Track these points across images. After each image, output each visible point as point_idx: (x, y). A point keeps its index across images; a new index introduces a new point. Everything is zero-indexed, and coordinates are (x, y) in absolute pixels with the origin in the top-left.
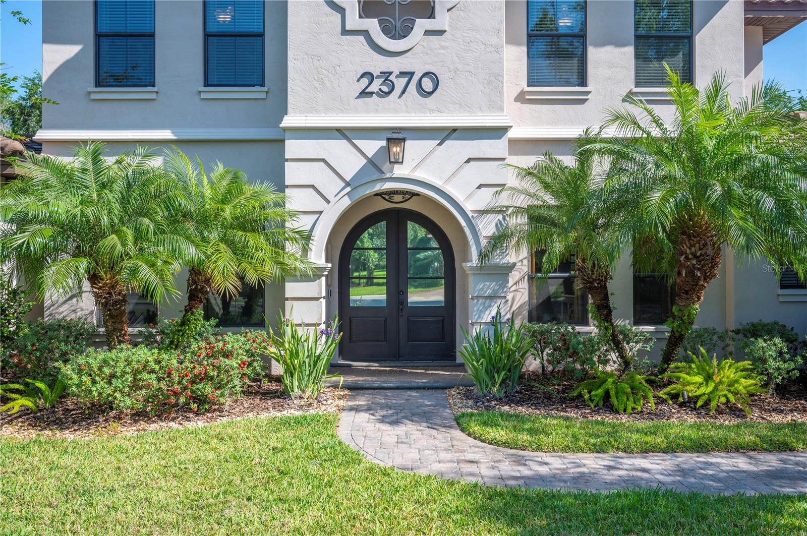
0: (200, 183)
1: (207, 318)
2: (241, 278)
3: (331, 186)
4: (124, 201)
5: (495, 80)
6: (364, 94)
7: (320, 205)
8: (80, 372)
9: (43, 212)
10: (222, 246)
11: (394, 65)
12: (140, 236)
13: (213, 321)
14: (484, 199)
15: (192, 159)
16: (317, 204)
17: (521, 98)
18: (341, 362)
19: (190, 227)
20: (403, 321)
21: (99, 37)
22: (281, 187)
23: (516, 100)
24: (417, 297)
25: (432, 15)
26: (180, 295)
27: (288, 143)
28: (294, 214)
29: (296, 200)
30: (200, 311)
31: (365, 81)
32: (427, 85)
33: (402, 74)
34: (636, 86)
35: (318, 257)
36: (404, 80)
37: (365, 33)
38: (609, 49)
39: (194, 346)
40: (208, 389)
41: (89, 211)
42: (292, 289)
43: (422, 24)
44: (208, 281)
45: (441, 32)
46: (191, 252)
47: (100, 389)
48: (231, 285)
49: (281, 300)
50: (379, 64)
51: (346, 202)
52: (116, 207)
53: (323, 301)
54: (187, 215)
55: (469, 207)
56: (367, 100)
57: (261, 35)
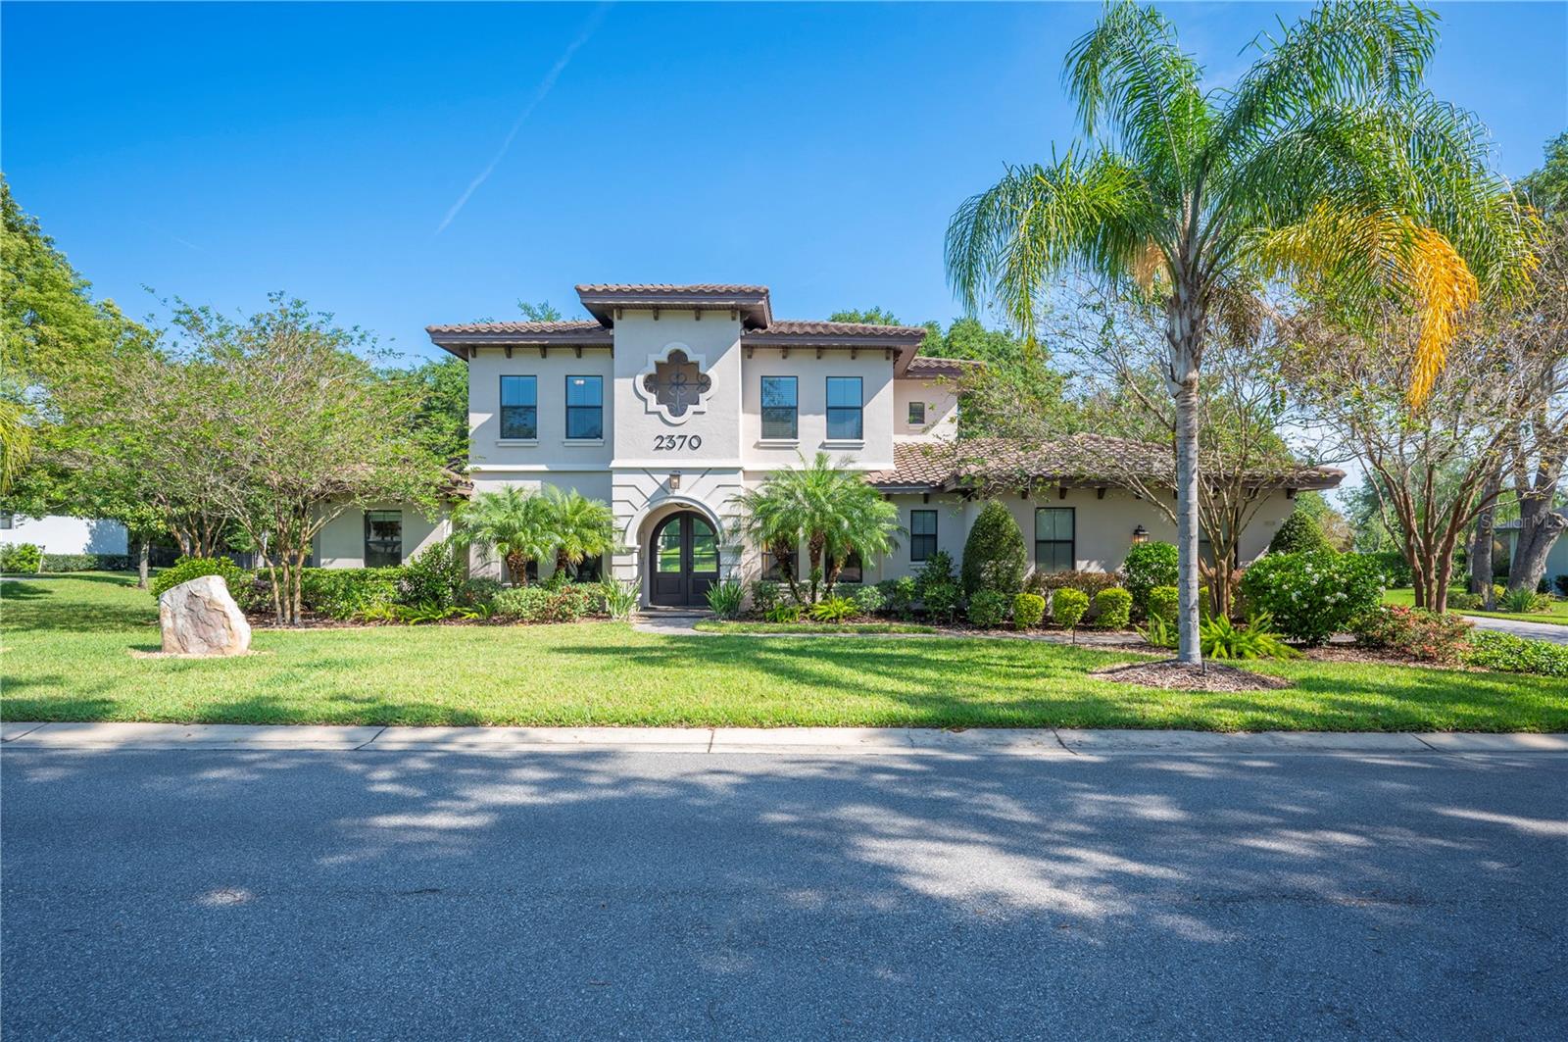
0: (563, 502)
1: (567, 577)
2: (584, 554)
3: (639, 501)
4: (526, 514)
5: (734, 440)
6: (658, 448)
7: (632, 511)
8: (505, 598)
9: (489, 522)
10: (575, 537)
11: (675, 432)
12: (534, 531)
13: (571, 579)
14: (726, 509)
15: (559, 487)
16: (631, 511)
17: (757, 446)
18: (650, 605)
19: (559, 527)
20: (690, 581)
21: (503, 409)
22: (610, 503)
23: (755, 447)
24: (698, 569)
25: (697, 403)
26: (553, 561)
27: (614, 476)
28: (616, 518)
29: (618, 509)
30: (563, 571)
31: (659, 441)
32: (695, 443)
33: (680, 437)
34: (828, 438)
35: (632, 541)
36: (682, 440)
37: (659, 413)
38: (811, 416)
39: (560, 588)
40: (568, 609)
41: (511, 521)
42: (616, 560)
43: (691, 408)
44: (567, 555)
45: (703, 413)
46: (559, 540)
47: (514, 607)
48: (579, 558)
49: (611, 566)
50: (667, 431)
51: (647, 510)
52: (522, 518)
53: (635, 569)
54: (556, 521)
55: (718, 513)
56: (659, 451)
57: (601, 407)
